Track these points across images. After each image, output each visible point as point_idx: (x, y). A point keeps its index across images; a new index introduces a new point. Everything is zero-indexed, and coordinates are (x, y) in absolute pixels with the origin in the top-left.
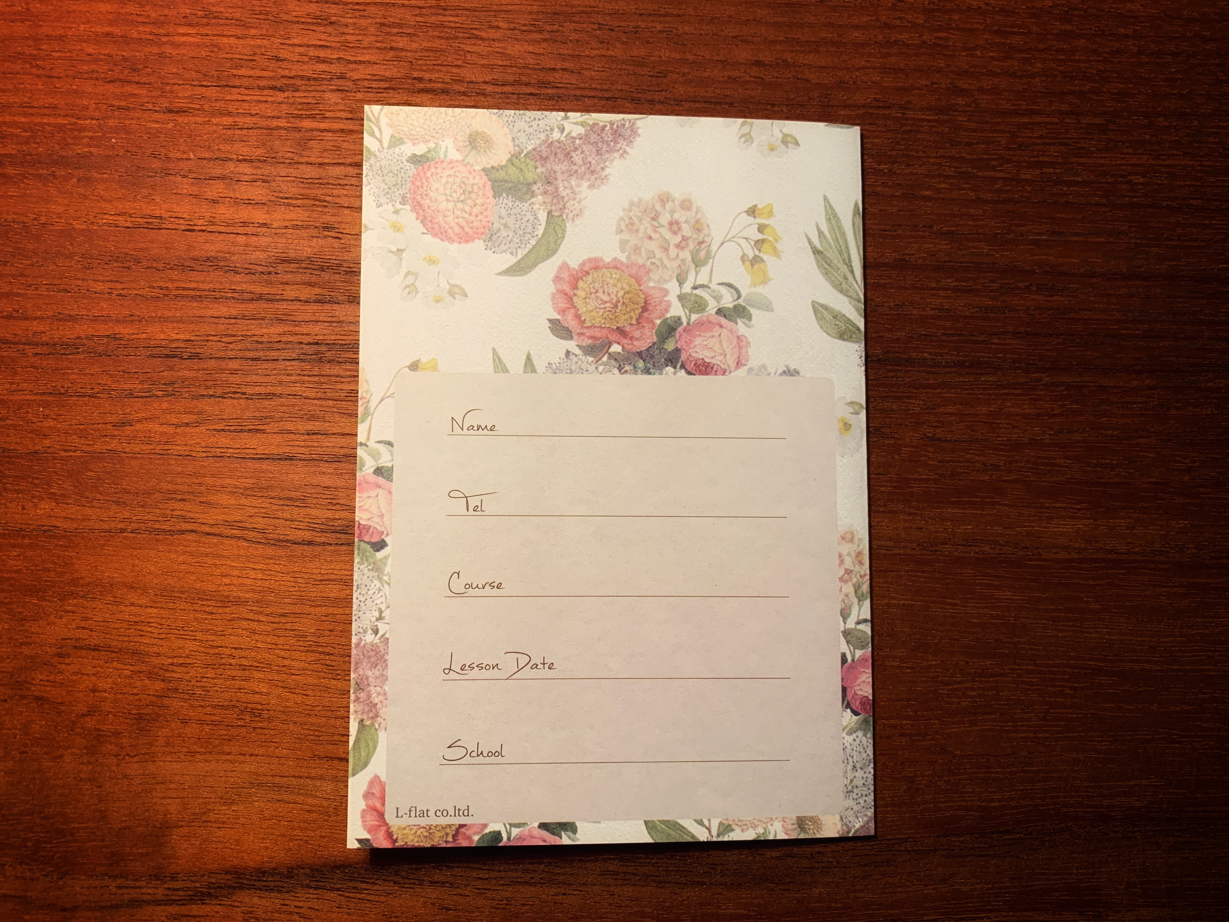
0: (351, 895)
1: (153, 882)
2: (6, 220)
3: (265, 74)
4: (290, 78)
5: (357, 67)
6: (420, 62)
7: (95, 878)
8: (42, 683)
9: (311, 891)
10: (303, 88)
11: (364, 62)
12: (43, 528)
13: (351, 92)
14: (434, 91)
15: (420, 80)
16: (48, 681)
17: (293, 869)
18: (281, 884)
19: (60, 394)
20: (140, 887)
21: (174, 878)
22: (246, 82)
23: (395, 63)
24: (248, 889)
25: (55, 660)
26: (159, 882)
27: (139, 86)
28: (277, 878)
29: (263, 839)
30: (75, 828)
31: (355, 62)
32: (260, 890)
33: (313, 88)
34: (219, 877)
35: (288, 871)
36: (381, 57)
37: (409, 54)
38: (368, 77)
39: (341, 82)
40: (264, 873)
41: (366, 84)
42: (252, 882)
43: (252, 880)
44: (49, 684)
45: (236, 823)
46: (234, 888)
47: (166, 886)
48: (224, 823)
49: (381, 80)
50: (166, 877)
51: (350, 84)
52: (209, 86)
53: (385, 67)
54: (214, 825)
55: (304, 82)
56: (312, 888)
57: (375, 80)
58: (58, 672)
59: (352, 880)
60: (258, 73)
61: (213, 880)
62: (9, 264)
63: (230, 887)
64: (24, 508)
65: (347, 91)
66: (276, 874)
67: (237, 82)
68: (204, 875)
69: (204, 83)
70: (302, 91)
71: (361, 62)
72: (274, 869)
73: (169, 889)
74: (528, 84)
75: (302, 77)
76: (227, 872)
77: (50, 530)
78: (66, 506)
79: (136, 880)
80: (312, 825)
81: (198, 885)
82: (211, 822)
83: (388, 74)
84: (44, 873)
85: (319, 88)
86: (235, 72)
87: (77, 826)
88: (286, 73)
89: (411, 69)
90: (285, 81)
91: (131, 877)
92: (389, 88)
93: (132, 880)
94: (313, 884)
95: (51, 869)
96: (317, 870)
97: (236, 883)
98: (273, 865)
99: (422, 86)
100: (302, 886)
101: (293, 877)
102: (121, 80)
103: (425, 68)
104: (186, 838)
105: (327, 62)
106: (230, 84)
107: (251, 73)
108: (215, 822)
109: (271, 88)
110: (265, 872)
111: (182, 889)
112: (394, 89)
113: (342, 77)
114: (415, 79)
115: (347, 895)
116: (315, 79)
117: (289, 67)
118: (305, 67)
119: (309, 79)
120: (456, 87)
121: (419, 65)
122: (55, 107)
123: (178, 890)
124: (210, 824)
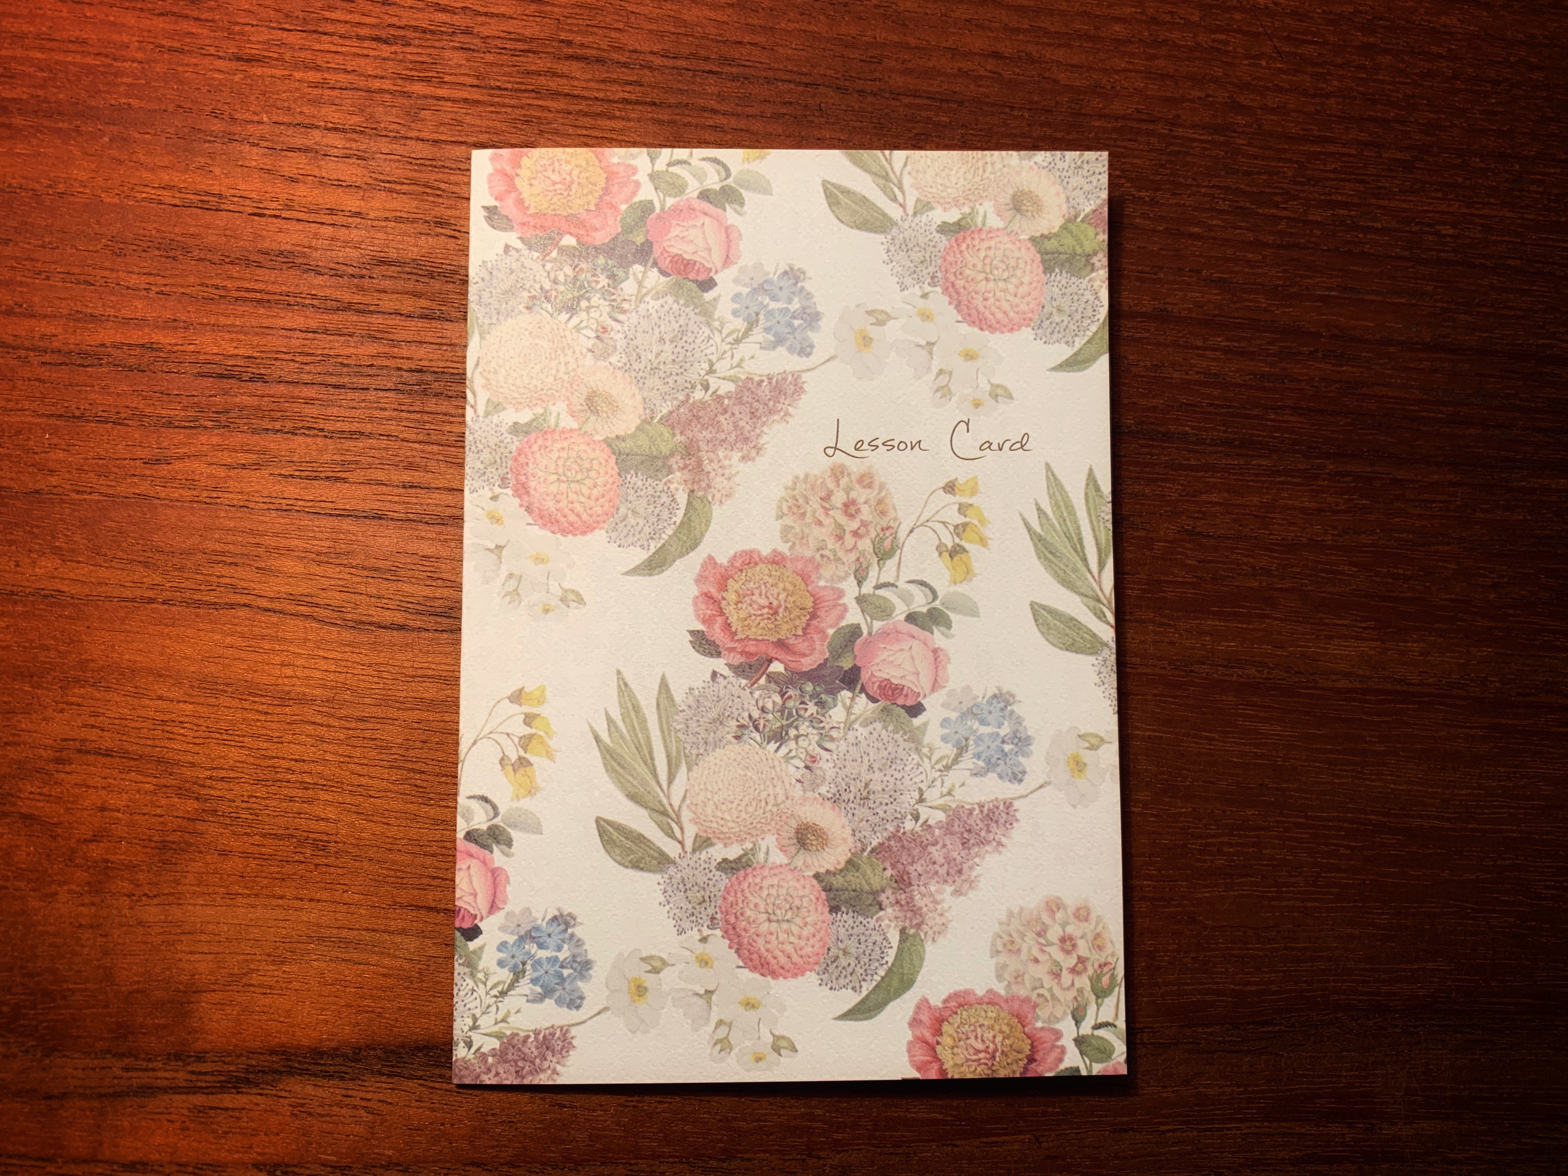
0: (437, 1085)
1: (173, 1063)
2: (10, 185)
3: (368, 20)
4: (399, 27)
5: (488, 20)
6: (569, 21)
7: (93, 1056)
8: (32, 796)
9: (384, 1079)
10: (417, 42)
11: (497, 15)
12: (42, 593)
13: (478, 51)
14: (586, 59)
15: (569, 43)
16: (40, 794)
17: (360, 1049)
18: (344, 1069)
19: (74, 417)
20: (154, 1070)
21: (200, 1058)
22: (342, 29)
23: (538, 19)
24: (299, 1075)
25: (51, 767)
26: (180, 1063)
27: (198, 23)
28: (339, 1060)
29: (323, 1010)
30: (69, 989)
31: (486, 14)
32: (316, 1075)
33: (429, 43)
34: (262, 1057)
35: (354, 1053)
36: (520, 10)
37: (556, 9)
38: (502, 35)
39: (466, 39)
40: (321, 1054)
41: (498, 43)
42: (305, 1066)
43: (305, 1063)
44: (42, 798)
45: (287, 988)
46: (281, 1073)
47: (189, 1068)
48: (271, 987)
49: (519, 40)
50: (190, 1056)
51: (477, 41)
52: (291, 30)
53: (524, 23)
54: (258, 990)
55: (417, 35)
56: (384, 1074)
57: (511, 39)
58: (56, 783)
59: (437, 1066)
60: (357, 18)
61: (254, 1063)
62: (11, 244)
63: (275, 1072)
64: (17, 565)
65: (473, 50)
66: (337, 1056)
67: (330, 28)
68: (241, 1055)
69: (287, 26)
70: (415, 46)
71: (493, 15)
72: (336, 1049)
73: (193, 1073)
74: (707, 59)
75: (415, 28)
76: (272, 1052)
77: (52, 596)
78: (74, 564)
79: (150, 1060)
80: (389, 993)
81: (232, 1068)
82: (253, 985)
83: (528, 33)
84: (23, 1049)
85: (437, 44)
86: (328, 14)
87: (71, 987)
88: (395, 20)
89: (558, 28)
90: (392, 31)
91: (143, 1056)
92: (529, 51)
93: (144, 1059)
94: (385, 1070)
95: (34, 1043)
96: (392, 1052)
97: (284, 1066)
98: (333, 1044)
99: (570, 51)
100: (372, 1073)
101: (360, 1060)
102: (174, 14)
103: (575, 29)
104: (219, 1007)
105: (449, 11)
106: (320, 30)
107: (348, 17)
108: (259, 986)
109: (374, 39)
110: (325, 1053)
111: (212, 1073)
112: (534, 52)
113: (467, 32)
114: (562, 41)
115: (431, 1084)
116: (433, 32)
117: (398, 13)
118: (420, 15)
119: (424, 31)
120: (615, 56)
121: (569, 24)
122: (84, 42)
123: (205, 1074)
124: (253, 989)
